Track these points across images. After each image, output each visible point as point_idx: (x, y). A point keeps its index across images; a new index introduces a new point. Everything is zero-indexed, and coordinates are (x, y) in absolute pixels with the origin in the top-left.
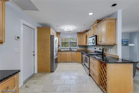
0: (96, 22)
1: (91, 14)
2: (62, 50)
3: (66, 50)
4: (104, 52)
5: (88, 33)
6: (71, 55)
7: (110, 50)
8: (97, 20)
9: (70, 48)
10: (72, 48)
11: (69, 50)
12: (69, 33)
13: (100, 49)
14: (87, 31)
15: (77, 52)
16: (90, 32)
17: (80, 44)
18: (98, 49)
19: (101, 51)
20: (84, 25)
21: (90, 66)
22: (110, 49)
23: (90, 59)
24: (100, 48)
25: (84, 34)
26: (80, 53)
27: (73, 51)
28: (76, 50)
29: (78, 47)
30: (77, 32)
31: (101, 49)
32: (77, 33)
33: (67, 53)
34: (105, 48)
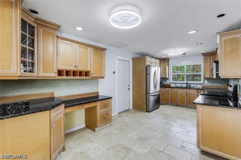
2: (172, 85)
3: (179, 85)
10: (189, 82)
17: (208, 76)
20: (202, 44)
29: (206, 82)
33: (179, 91)
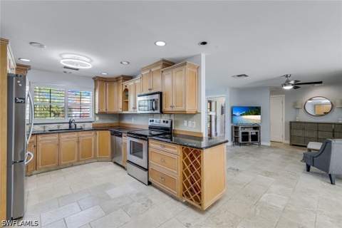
0: (159, 62)
1: (161, 44)
4: (173, 128)
5: (130, 84)
6: (78, 142)
7: (185, 124)
8: (164, 60)
9: (70, 123)
11: (67, 126)
12: (68, 73)
13: (164, 122)
14: (128, 78)
15: (98, 132)
16: (137, 81)
17: (104, 110)
18: (159, 121)
19: (168, 125)
20: (129, 63)
21: (150, 161)
22: (186, 122)
23: (151, 145)
24: (166, 120)
25: (115, 83)
26: (109, 132)
27: (81, 130)
28: (89, 126)
30: (94, 76)
31: (167, 122)
32: (94, 78)
33: (64, 136)
34: (176, 119)
